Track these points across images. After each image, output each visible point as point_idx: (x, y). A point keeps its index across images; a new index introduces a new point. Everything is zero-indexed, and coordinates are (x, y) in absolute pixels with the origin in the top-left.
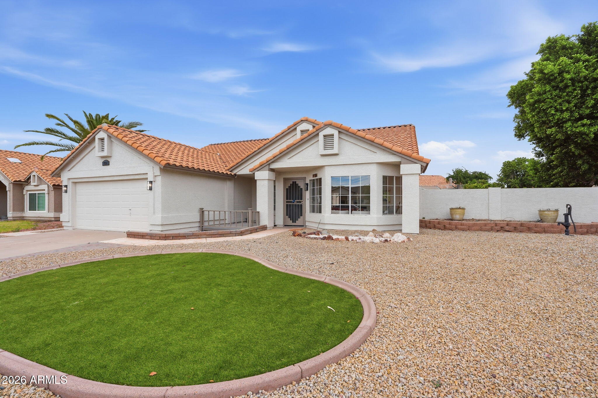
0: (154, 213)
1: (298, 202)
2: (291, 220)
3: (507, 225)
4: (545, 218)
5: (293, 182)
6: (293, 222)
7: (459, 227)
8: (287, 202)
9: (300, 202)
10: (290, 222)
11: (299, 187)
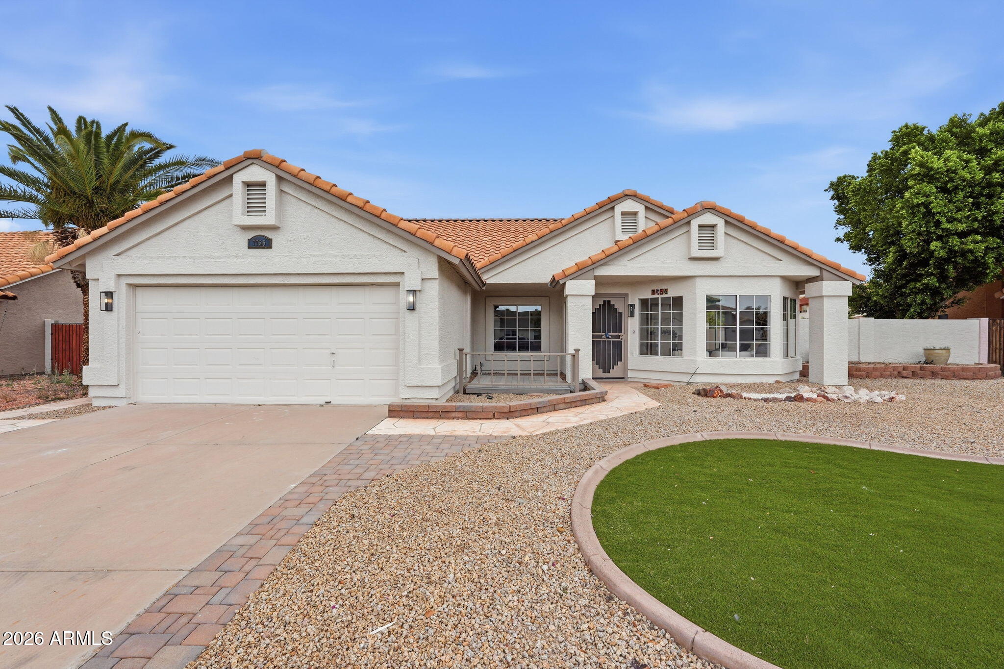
0: (420, 360)
1: (613, 337)
2: (599, 368)
3: (903, 370)
4: (937, 358)
5: (605, 302)
6: (604, 372)
7: (855, 373)
8: (594, 337)
9: (618, 337)
10: (600, 373)
11: (615, 310)
